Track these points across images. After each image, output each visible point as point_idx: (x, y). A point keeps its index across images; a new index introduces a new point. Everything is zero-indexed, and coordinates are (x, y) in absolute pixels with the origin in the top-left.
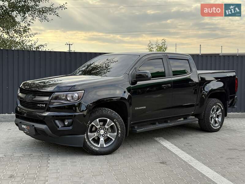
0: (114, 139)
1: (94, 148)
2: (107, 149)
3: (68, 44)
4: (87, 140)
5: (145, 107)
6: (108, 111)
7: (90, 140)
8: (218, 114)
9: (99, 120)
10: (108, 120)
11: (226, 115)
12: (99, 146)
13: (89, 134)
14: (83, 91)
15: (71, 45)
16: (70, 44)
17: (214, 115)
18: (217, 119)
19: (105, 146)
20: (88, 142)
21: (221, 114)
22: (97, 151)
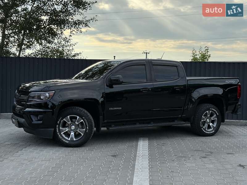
0: (82, 134)
1: (64, 140)
2: (76, 143)
3: (145, 53)
4: (58, 134)
5: (120, 108)
6: (77, 110)
7: (62, 133)
8: (212, 119)
9: (70, 117)
10: (78, 117)
11: (223, 121)
12: (69, 139)
13: (61, 128)
14: (54, 92)
15: (148, 53)
16: (146, 53)
17: (208, 120)
18: (211, 124)
19: (75, 139)
20: (60, 135)
21: (216, 119)
22: (67, 143)
